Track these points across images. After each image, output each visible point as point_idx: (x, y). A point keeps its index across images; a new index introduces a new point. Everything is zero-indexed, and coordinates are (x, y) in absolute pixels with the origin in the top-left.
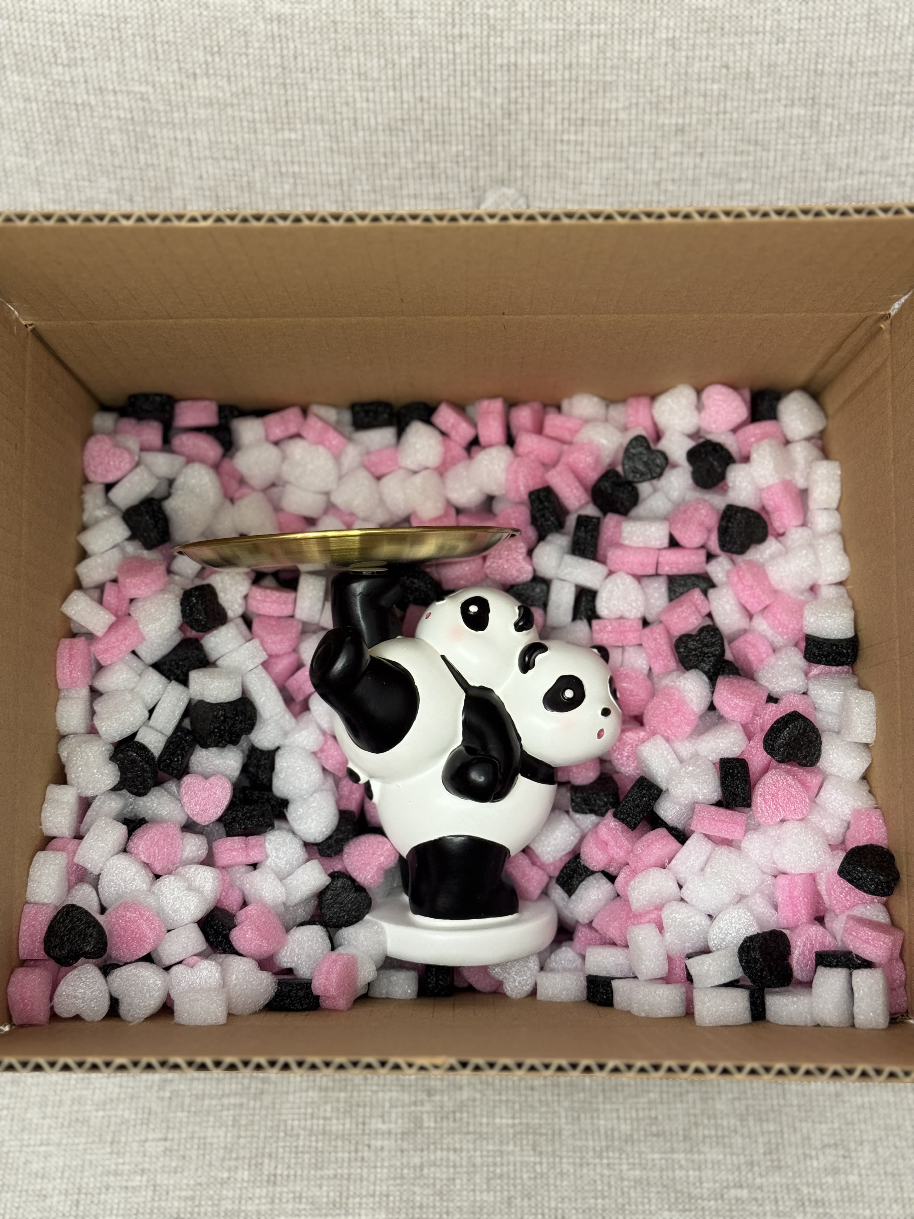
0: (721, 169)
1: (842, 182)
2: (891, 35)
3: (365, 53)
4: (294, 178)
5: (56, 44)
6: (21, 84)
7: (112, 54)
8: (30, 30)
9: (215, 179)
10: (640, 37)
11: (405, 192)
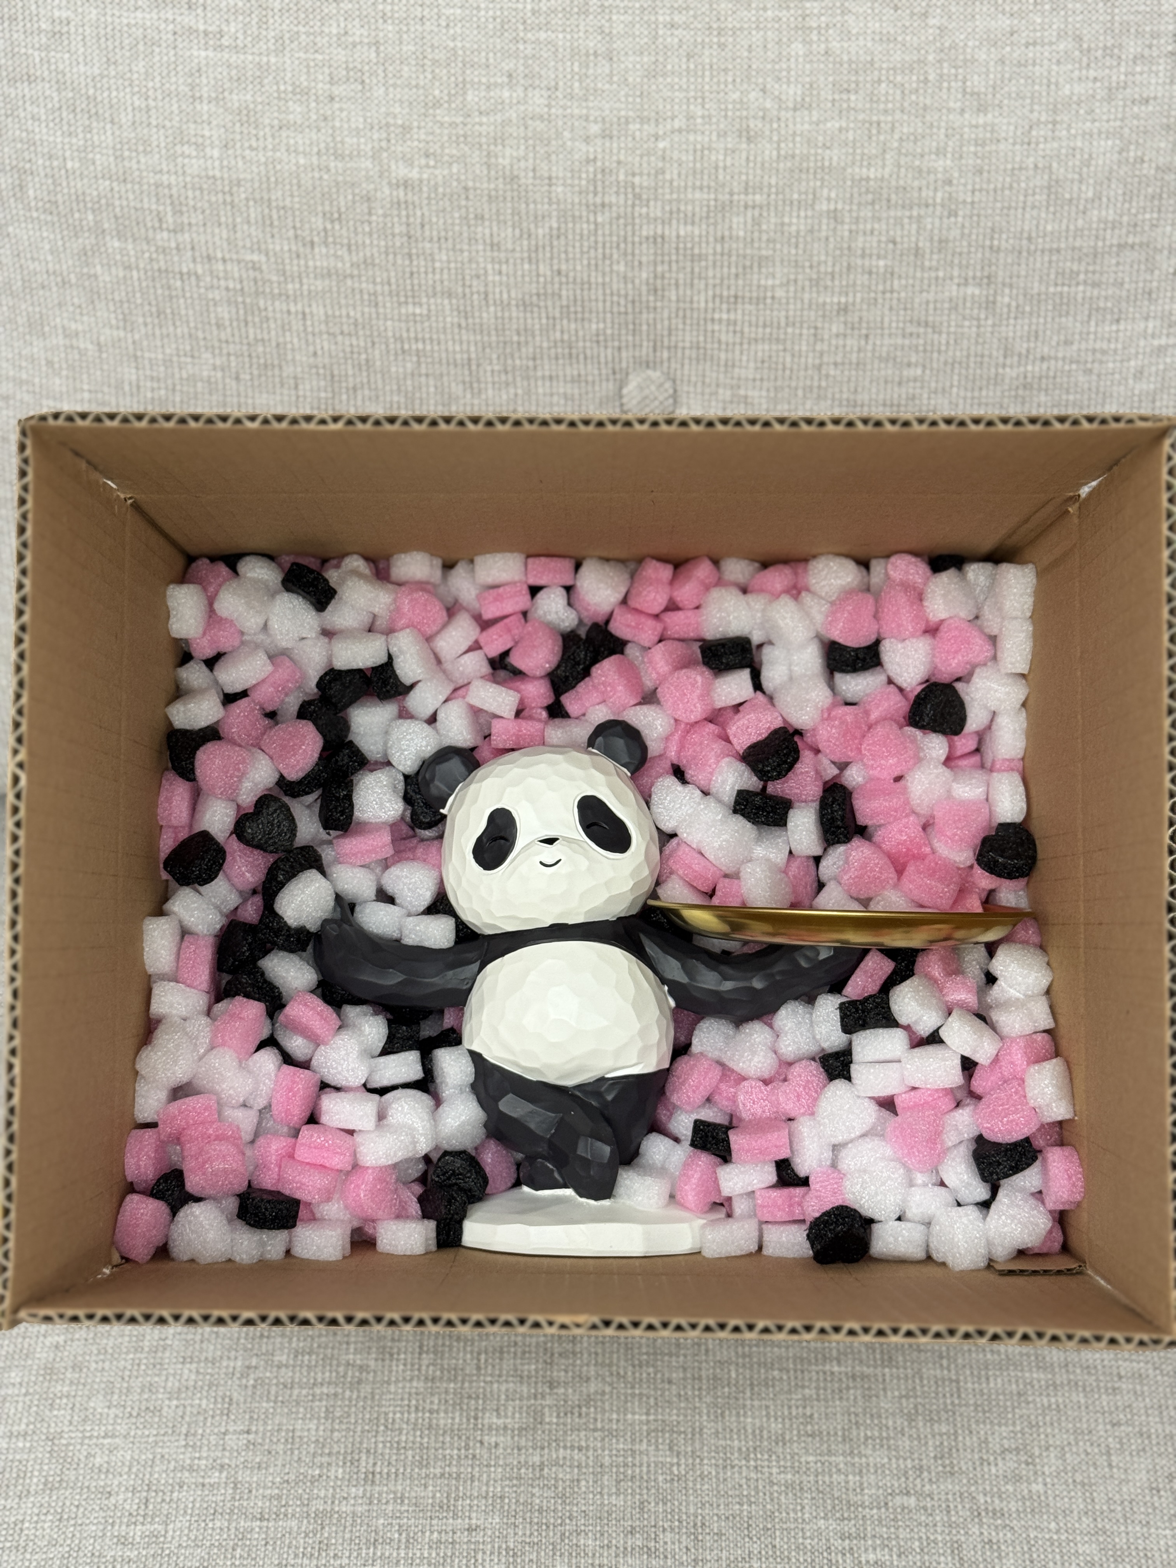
0: (888, 353)
1: (1022, 369)
2: (1074, 208)
3: (499, 222)
4: (418, 356)
5: (161, 208)
6: (121, 250)
7: (223, 219)
8: (134, 192)
9: (330, 356)
10: (799, 209)
11: (539, 374)
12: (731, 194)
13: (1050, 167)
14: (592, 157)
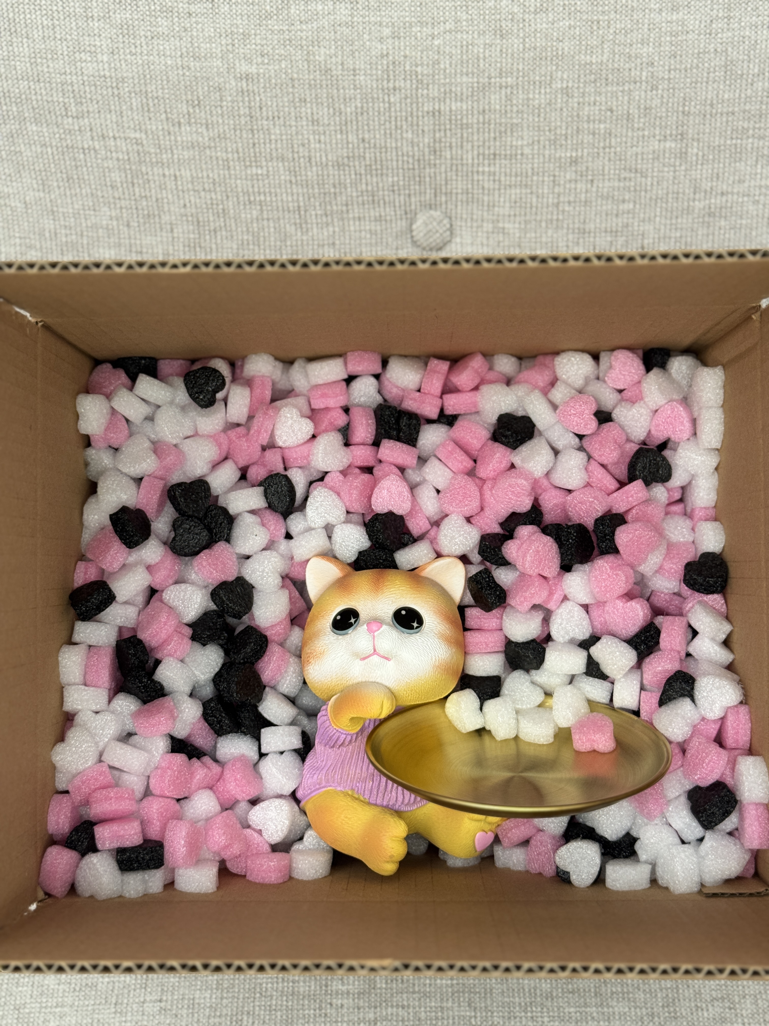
0: (608, 193)
1: (707, 202)
2: (744, 81)
3: (317, 104)
4: (261, 205)
5: (66, 100)
6: (38, 132)
7: (113, 107)
8: (46, 89)
9: (196, 207)
10: (540, 87)
11: (351, 216)
12: (490, 78)
14: (385, 53)
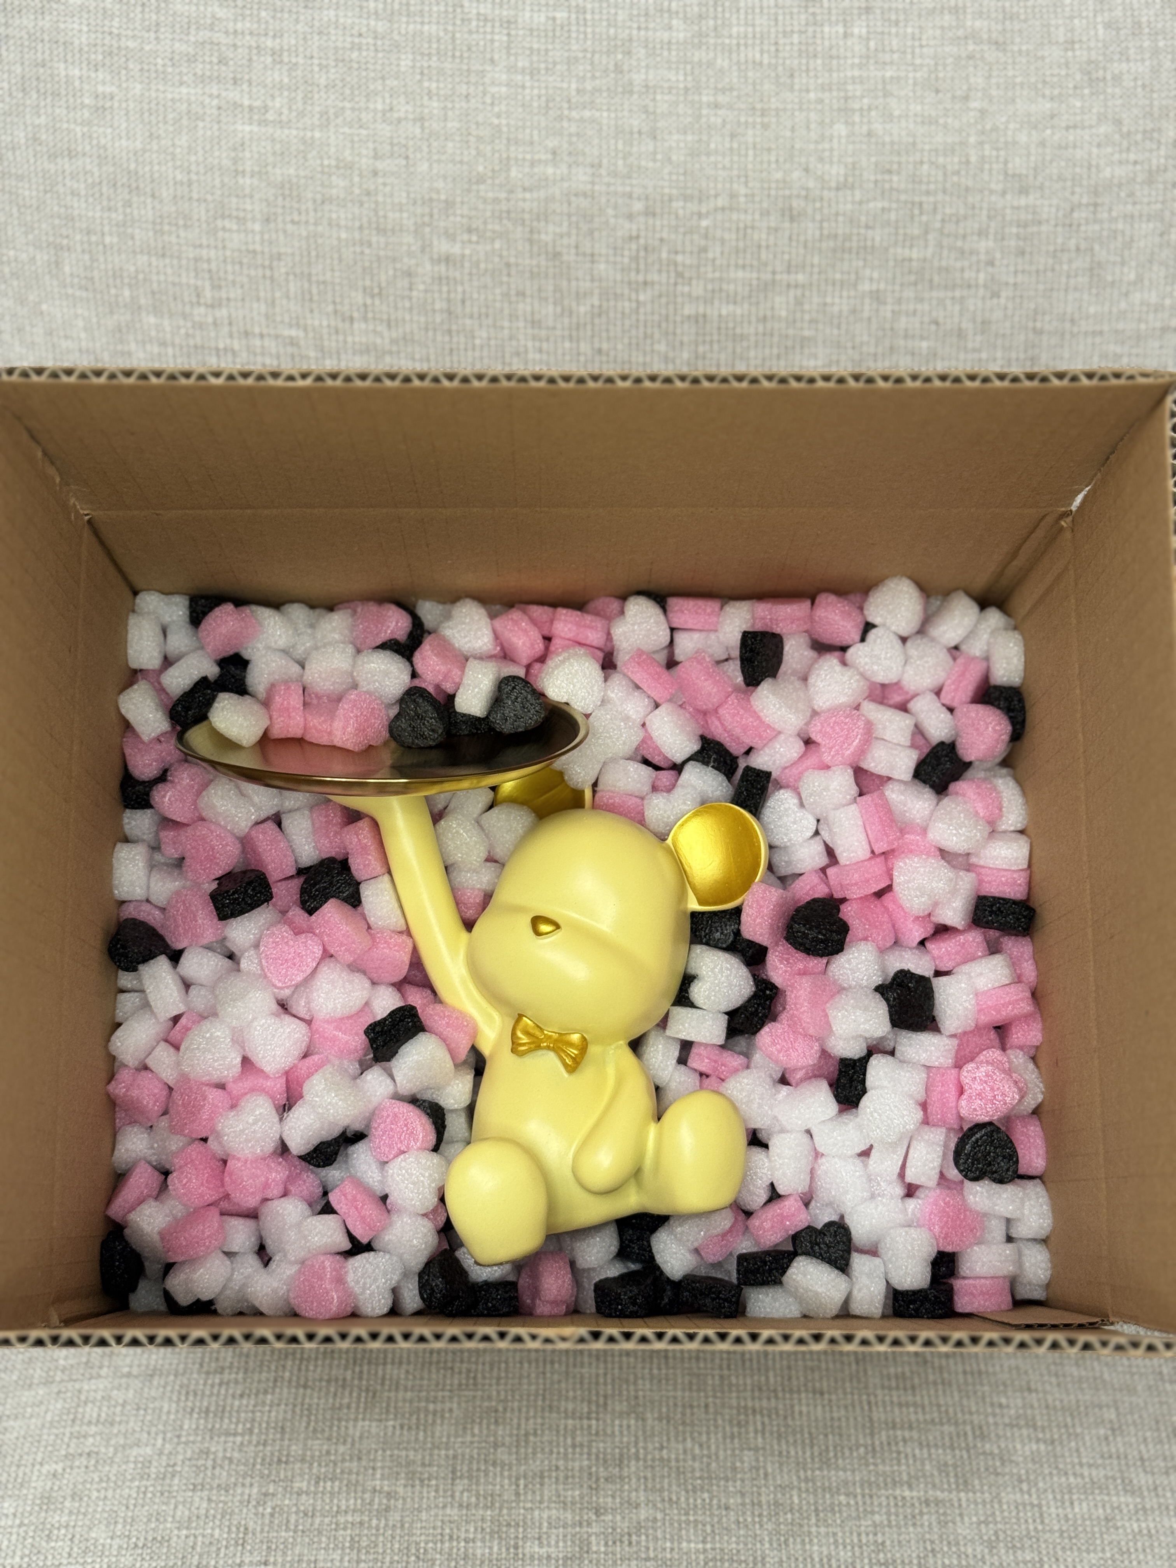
13: (1092, 249)
